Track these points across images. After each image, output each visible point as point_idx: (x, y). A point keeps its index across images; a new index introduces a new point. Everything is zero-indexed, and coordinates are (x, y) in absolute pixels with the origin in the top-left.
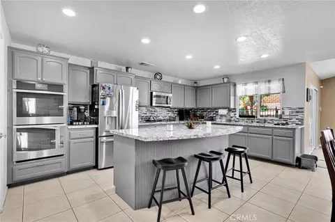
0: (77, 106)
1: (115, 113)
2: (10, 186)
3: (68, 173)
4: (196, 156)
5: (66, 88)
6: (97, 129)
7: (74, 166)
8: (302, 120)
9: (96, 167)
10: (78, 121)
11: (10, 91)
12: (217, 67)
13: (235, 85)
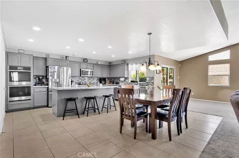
0: (38, 77)
1: (58, 81)
2: (6, 112)
3: (33, 108)
4: (85, 97)
5: (32, 69)
6: (48, 88)
7: (36, 105)
8: (153, 83)
9: (47, 106)
10: (39, 84)
11: (6, 70)
12: (113, 56)
13: (128, 65)
